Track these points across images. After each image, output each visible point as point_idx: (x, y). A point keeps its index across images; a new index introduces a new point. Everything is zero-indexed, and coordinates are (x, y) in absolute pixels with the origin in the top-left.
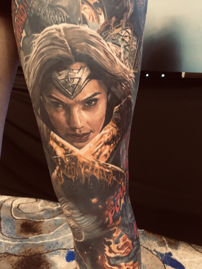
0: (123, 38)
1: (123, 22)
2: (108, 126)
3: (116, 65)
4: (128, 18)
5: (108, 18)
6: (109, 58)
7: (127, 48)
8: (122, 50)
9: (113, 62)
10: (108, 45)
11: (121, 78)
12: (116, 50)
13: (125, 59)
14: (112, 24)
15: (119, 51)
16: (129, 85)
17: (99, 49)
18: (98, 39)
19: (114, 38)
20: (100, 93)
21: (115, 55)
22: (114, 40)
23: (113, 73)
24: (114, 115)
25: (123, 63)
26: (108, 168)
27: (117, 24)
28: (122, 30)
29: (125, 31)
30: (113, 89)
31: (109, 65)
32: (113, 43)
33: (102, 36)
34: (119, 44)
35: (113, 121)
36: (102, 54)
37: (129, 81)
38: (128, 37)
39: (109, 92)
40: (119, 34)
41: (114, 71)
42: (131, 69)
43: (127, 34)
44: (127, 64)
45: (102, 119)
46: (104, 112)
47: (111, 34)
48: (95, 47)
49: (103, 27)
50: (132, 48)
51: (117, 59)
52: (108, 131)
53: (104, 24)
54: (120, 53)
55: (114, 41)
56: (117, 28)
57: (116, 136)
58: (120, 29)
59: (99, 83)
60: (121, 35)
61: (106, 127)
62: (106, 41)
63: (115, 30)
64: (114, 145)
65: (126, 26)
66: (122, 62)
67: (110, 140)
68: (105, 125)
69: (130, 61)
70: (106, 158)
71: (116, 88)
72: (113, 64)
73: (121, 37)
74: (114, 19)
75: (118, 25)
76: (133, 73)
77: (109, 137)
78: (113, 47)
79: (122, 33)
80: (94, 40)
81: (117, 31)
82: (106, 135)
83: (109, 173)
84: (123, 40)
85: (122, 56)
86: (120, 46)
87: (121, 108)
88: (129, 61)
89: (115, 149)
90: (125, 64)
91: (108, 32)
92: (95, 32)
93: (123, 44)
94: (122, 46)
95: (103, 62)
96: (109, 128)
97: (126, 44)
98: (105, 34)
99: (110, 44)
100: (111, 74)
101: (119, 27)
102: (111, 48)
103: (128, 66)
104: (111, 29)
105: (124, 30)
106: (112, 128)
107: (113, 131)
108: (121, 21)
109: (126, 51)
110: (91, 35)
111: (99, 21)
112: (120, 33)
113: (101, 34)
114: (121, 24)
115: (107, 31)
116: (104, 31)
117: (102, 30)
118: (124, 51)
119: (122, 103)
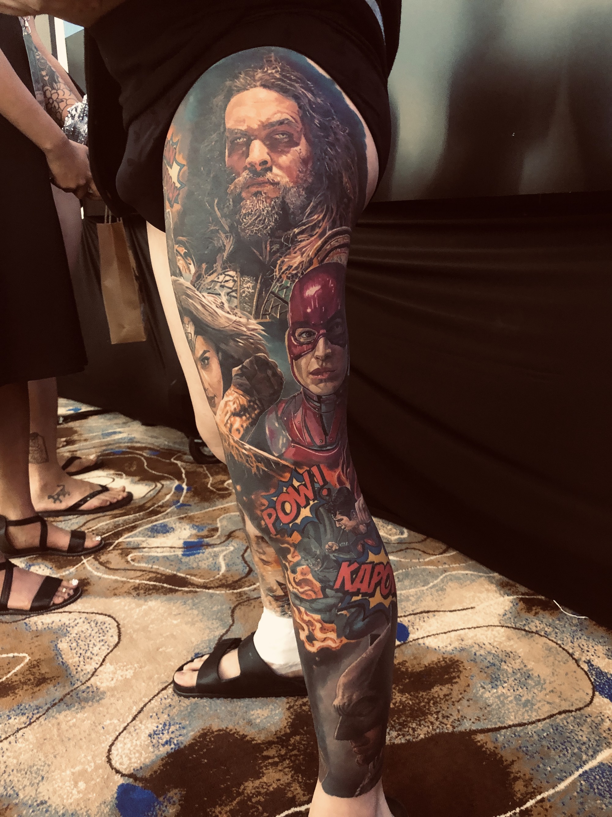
0: (223, 284)
1: (218, 266)
2: (229, 391)
3: (219, 318)
4: (225, 258)
5: (198, 267)
6: (207, 311)
7: (234, 294)
8: (224, 299)
9: (213, 314)
10: (203, 296)
11: (231, 333)
12: (215, 300)
13: (232, 309)
14: (203, 272)
15: (219, 301)
16: (251, 340)
17: (195, 302)
18: (193, 291)
19: (209, 287)
20: (209, 351)
21: (214, 307)
22: (210, 289)
23: (216, 327)
24: (233, 378)
25: (230, 314)
26: (245, 449)
27: (210, 270)
28: (218, 275)
29: (223, 276)
30: (223, 346)
31: (209, 318)
32: (209, 293)
33: (195, 287)
34: (217, 292)
35: (235, 386)
36: (199, 307)
37: (250, 335)
38: (231, 281)
39: (218, 350)
40: (215, 281)
41: (218, 326)
42: (248, 319)
43: (228, 278)
44: (239, 314)
45: (220, 382)
46: (220, 374)
47: (204, 283)
48: (192, 299)
49: (195, 278)
50: (244, 292)
51: (219, 311)
52: (231, 398)
53: (195, 274)
54: (222, 303)
55: (210, 291)
56: (210, 275)
57: (247, 407)
58: (215, 275)
59: (204, 339)
60: (218, 282)
61: (227, 393)
62: (200, 292)
63: (209, 277)
64: (248, 419)
65: (224, 268)
66: (228, 313)
67: (237, 410)
68: (225, 390)
69: (243, 309)
70: (239, 433)
71: (227, 344)
72: (215, 318)
73: (219, 284)
74: (204, 266)
75: (211, 272)
76: (257, 323)
77: (235, 406)
78: (210, 298)
79: (218, 278)
80: (189, 292)
81: (210, 278)
82: (231, 403)
83: (247, 456)
84: (222, 286)
85: (226, 305)
86: (220, 295)
87: (244, 370)
88: (241, 309)
89: (252, 424)
90: (235, 314)
91: (202, 282)
92: (188, 284)
93: (224, 291)
94: (223, 294)
95: (202, 316)
96: (231, 394)
97: (230, 290)
98: (197, 284)
99: (205, 294)
100: (214, 329)
101: (212, 273)
102: (208, 299)
103: (242, 315)
104: (203, 277)
105: (221, 274)
106: (236, 395)
107: (240, 399)
108: (214, 265)
109: (233, 298)
110: (187, 287)
111: (190, 271)
112: (216, 279)
113: (194, 286)
114: (214, 269)
115: (199, 281)
116: (196, 281)
117: (194, 281)
118: (227, 300)
119: (244, 364)
